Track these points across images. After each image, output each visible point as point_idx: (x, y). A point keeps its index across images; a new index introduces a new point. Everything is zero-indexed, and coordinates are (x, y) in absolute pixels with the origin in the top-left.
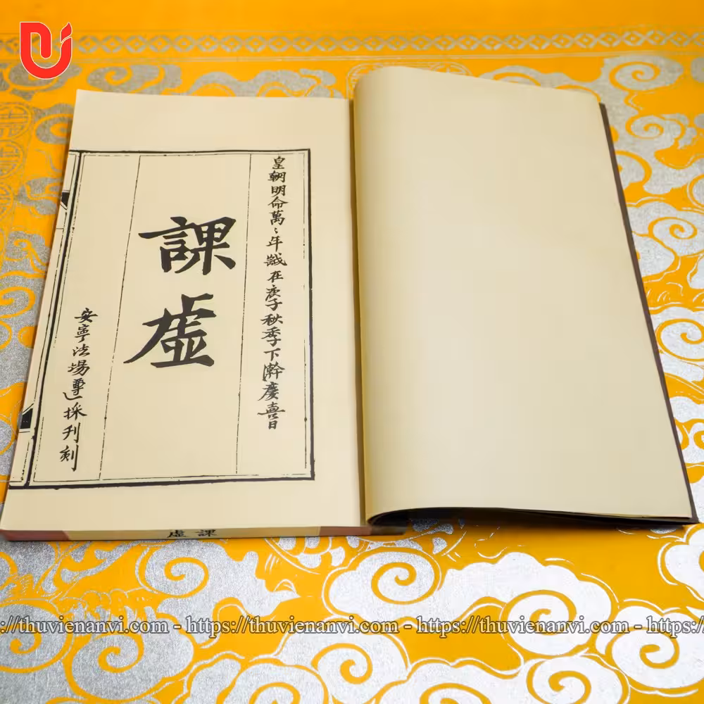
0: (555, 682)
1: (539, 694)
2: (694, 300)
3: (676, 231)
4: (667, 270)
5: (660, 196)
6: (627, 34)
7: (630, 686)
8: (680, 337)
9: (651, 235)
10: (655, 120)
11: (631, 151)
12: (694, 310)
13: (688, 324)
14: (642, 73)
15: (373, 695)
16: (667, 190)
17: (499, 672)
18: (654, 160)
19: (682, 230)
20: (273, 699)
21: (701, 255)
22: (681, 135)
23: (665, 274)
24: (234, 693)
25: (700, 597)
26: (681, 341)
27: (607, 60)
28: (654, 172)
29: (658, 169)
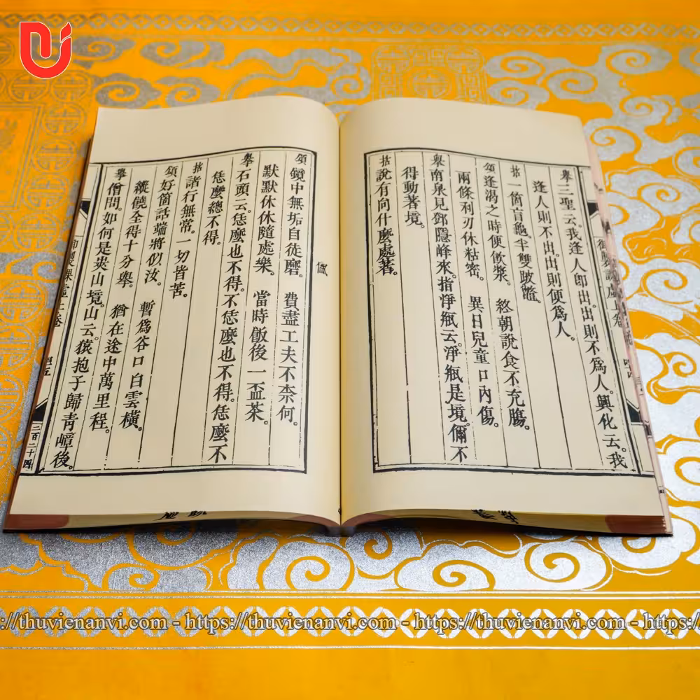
0: (549, 561)
1: (535, 571)
2: (677, 253)
3: (663, 196)
4: (653, 228)
5: (648, 165)
6: (622, 26)
7: (613, 566)
8: (663, 284)
9: (639, 198)
10: (646, 100)
11: (623, 126)
12: (677, 262)
13: (670, 273)
14: (634, 60)
15: (392, 568)
16: (656, 160)
17: (500, 552)
18: (644, 134)
19: (667, 194)
20: (306, 569)
21: (683, 215)
22: (668, 114)
23: (653, 230)
24: (274, 563)
25: (675, 497)
26: (663, 287)
27: (604, 48)
28: (644, 145)
29: (647, 142)
